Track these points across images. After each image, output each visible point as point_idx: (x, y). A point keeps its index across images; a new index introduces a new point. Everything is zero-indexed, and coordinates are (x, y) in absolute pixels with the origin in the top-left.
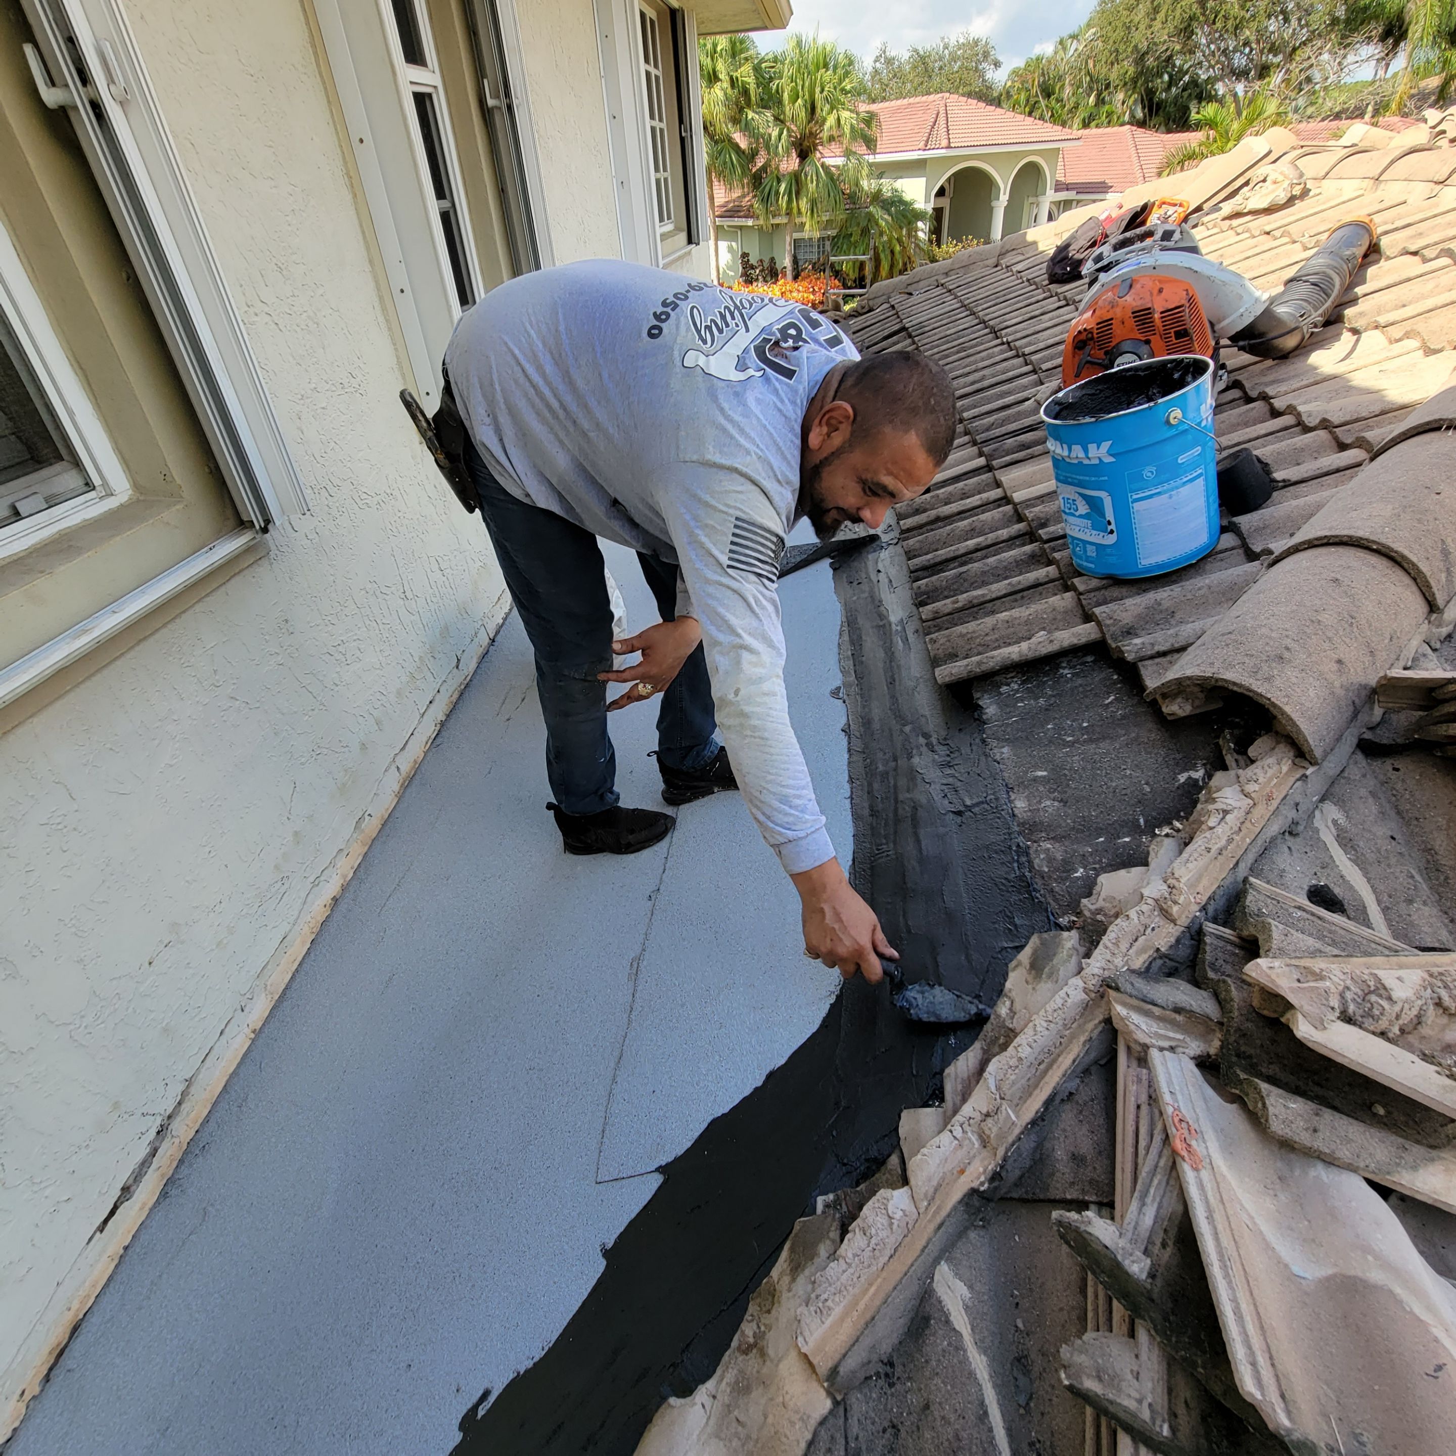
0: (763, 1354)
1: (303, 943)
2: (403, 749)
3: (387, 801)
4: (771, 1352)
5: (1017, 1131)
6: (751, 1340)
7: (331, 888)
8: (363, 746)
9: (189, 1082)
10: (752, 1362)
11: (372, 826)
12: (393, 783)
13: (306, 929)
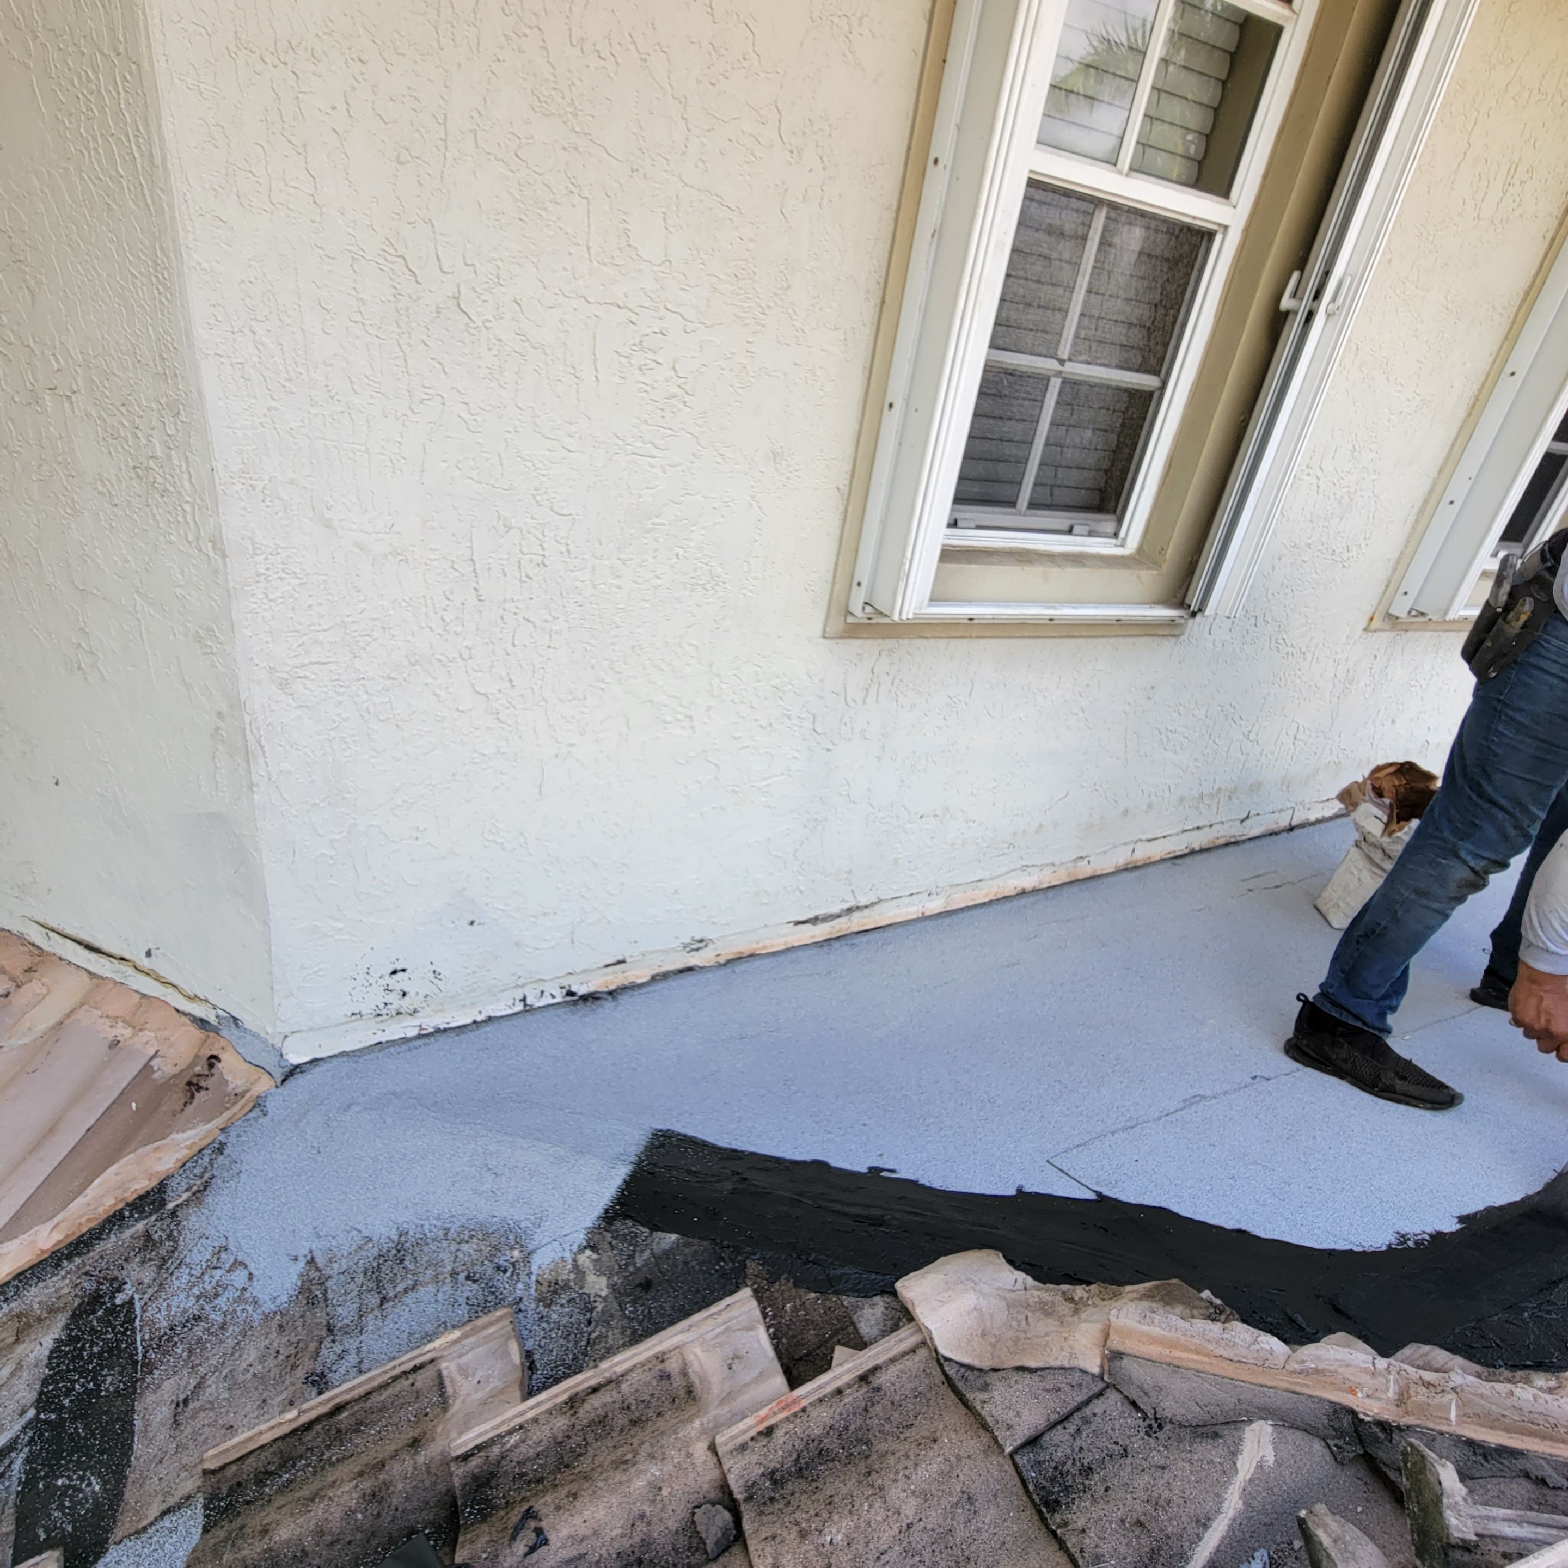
0: (1076, 1312)
1: (987, 895)
2: (1149, 840)
3: (1106, 864)
4: (1083, 1316)
5: (1445, 1428)
6: (1076, 1298)
7: (1028, 882)
8: (1126, 812)
9: (879, 901)
10: (1065, 1308)
11: (1085, 870)
12: (1121, 857)
13: (994, 890)
